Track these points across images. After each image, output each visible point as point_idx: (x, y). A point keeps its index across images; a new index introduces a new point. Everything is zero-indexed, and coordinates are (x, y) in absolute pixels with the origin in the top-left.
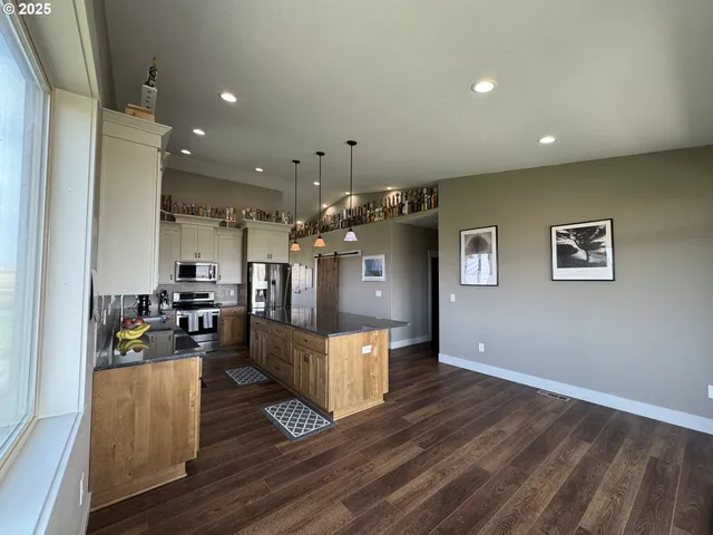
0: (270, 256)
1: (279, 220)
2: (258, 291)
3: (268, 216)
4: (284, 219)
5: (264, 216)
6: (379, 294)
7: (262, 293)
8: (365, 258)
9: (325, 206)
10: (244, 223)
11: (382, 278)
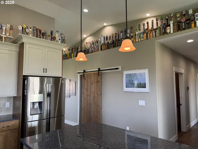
0: (45, 70)
1: (53, 39)
2: (34, 103)
3: (44, 34)
4: (57, 39)
5: (39, 34)
6: (142, 103)
7: (37, 105)
8: (125, 73)
9: (85, 36)
10: (21, 38)
11: (147, 90)
